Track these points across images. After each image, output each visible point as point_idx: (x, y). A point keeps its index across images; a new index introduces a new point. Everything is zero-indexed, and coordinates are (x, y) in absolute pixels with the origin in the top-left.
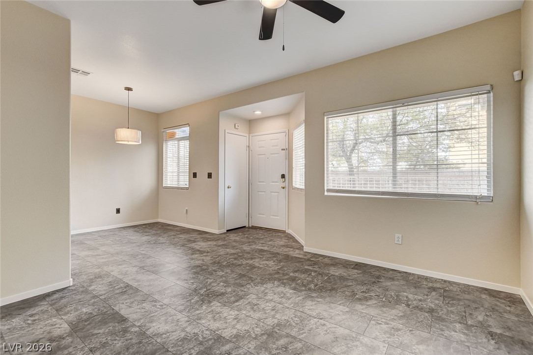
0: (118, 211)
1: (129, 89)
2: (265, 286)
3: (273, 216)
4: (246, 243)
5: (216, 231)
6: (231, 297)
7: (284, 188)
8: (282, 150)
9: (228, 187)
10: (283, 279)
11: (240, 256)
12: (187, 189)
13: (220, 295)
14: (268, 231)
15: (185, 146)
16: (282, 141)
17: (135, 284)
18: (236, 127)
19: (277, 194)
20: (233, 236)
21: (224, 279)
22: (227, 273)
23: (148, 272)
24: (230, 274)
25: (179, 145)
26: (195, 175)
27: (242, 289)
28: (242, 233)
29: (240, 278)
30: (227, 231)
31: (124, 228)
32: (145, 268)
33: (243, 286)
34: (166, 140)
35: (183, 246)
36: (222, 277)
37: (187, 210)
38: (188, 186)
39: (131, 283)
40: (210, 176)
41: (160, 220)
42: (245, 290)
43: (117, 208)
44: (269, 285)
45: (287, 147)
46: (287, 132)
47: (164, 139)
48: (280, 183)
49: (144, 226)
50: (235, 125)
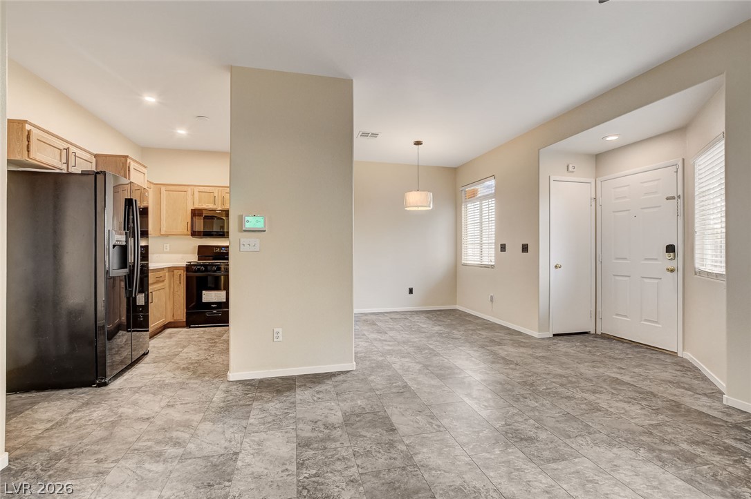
0: (411, 291)
1: (418, 143)
2: (615, 450)
3: (646, 320)
4: (586, 362)
5: (536, 334)
6: (544, 450)
7: (672, 271)
8: (667, 199)
9: (556, 267)
10: (660, 450)
11: (571, 382)
12: (493, 267)
13: (526, 440)
14: (636, 346)
15: (490, 207)
16: (668, 182)
17: (414, 387)
18: (571, 169)
19: (656, 281)
20: (563, 346)
21: (537, 414)
22: (543, 405)
23: (432, 375)
24: (548, 409)
25: (481, 207)
26: (503, 248)
27: (568, 441)
28: (581, 342)
29: (567, 421)
30: (554, 335)
31: (417, 312)
32: (430, 368)
33: (570, 437)
34: (466, 202)
35: (482, 347)
36: (533, 409)
37: (492, 297)
38: (493, 264)
39: (410, 384)
40: (525, 248)
41: (458, 307)
42: (573, 446)
43: (411, 287)
44: (626, 453)
45: (680, 193)
46: (680, 164)
47: (463, 200)
48: (665, 261)
49: (439, 313)
50: (568, 167)
